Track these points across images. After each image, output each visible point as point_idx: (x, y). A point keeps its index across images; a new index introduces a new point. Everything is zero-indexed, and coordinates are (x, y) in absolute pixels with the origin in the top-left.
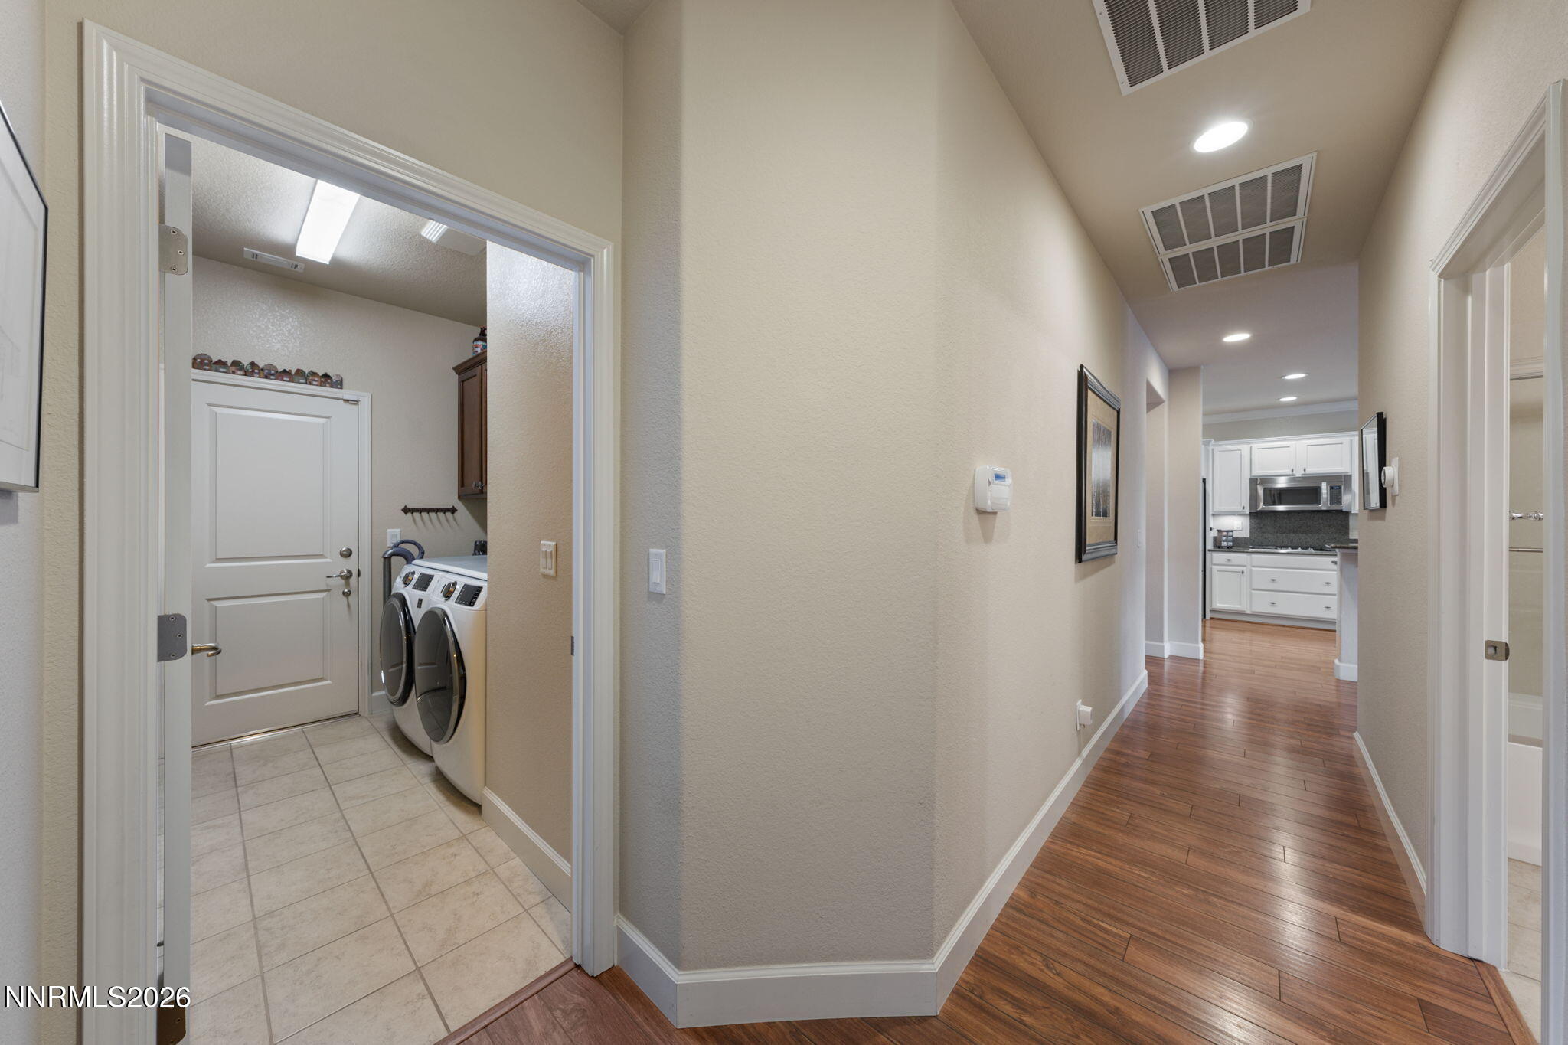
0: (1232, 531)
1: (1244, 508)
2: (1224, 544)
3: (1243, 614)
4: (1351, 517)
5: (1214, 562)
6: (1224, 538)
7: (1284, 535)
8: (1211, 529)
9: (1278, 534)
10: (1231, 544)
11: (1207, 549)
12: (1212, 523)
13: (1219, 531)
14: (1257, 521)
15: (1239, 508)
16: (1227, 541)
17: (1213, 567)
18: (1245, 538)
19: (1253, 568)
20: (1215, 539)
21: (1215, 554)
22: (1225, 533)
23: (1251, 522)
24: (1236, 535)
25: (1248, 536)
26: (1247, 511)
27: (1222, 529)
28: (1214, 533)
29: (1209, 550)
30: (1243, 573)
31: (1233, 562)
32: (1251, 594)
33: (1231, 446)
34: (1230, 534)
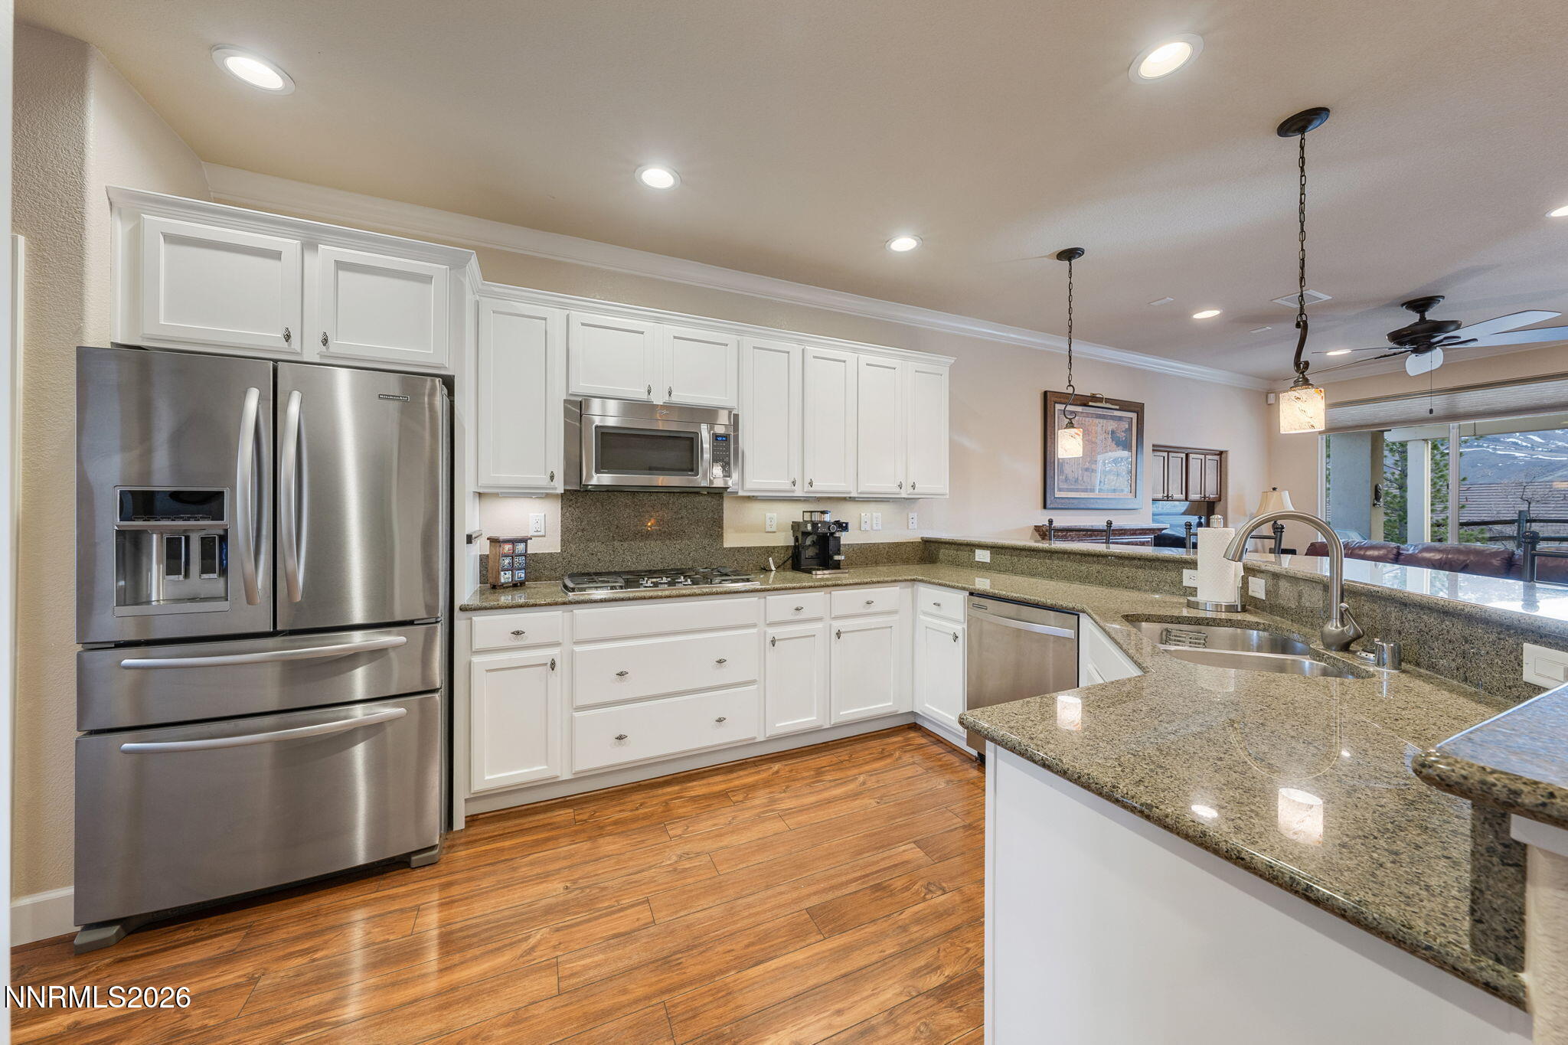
0: (524, 540)
1: (552, 478)
2: (505, 577)
3: (554, 783)
4: (728, 506)
5: (477, 646)
6: (507, 561)
7: (626, 545)
8: (470, 539)
9: (616, 543)
10: (521, 575)
11: (457, 604)
12: (471, 517)
13: (494, 541)
14: (577, 513)
15: (542, 480)
16: (512, 568)
17: (476, 659)
18: (551, 555)
19: (577, 649)
20: (484, 560)
21: (479, 619)
22: (507, 547)
23: (563, 515)
24: (533, 548)
25: (556, 548)
26: (559, 487)
27: (503, 536)
28: (482, 547)
29: (463, 609)
30: (553, 665)
31: (529, 639)
32: (572, 719)
33: (525, 301)
34: (521, 547)
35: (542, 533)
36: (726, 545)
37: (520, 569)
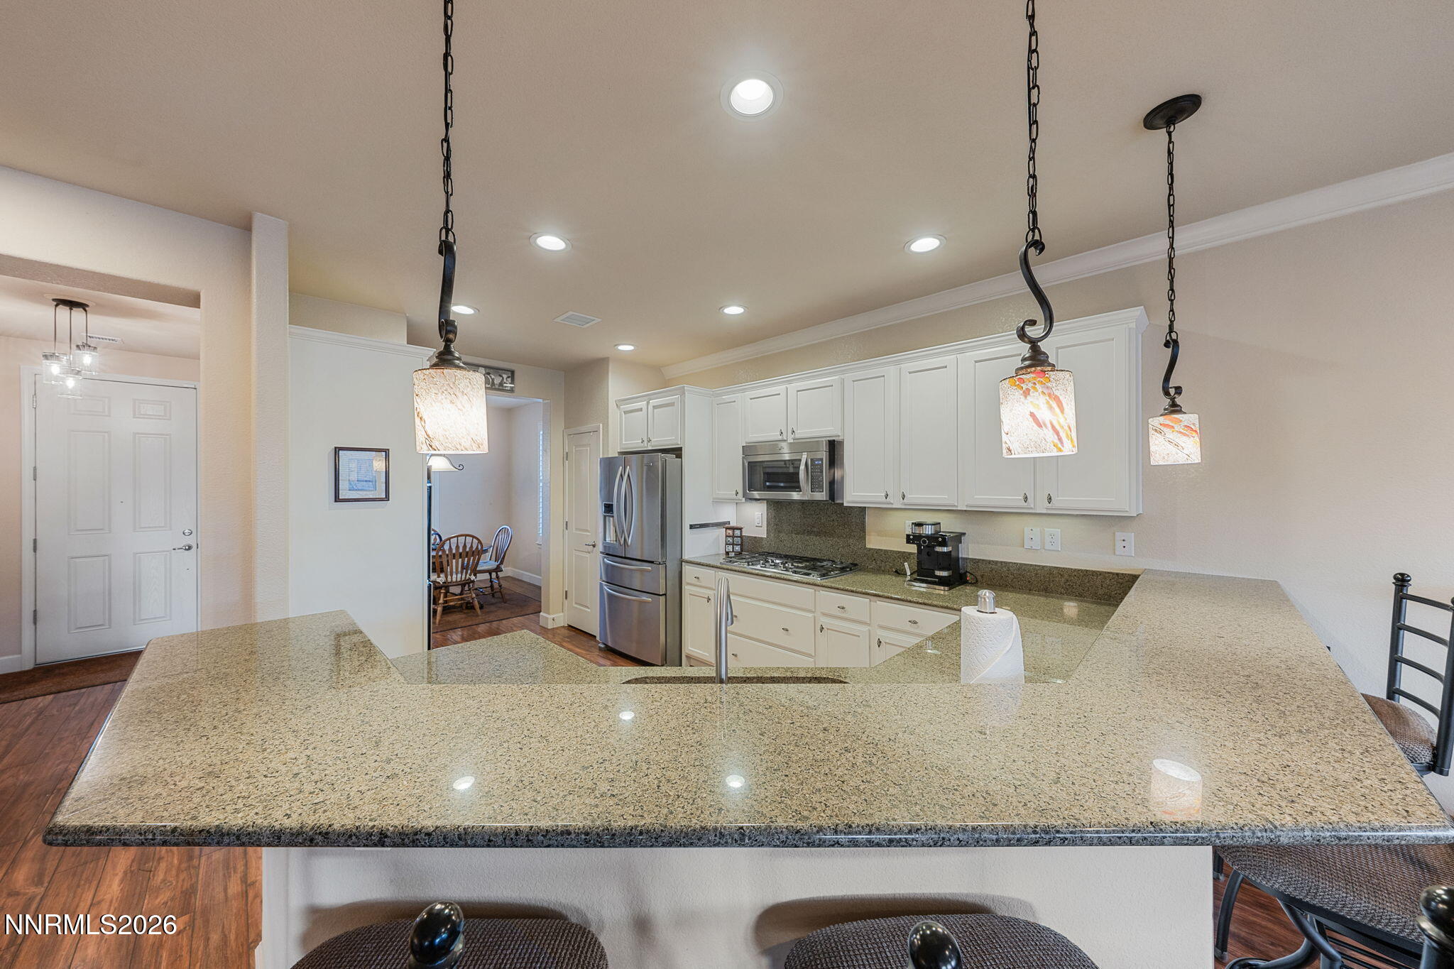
0: (740, 529)
1: (737, 494)
6: (729, 540)
10: (737, 548)
14: (773, 513)
15: (734, 495)
16: (732, 544)
17: (686, 587)
22: (729, 532)
23: (767, 514)
26: (742, 499)
30: (708, 600)
31: (701, 582)
33: (728, 394)
34: (737, 533)
35: (760, 525)
36: (868, 546)
37: (738, 545)
